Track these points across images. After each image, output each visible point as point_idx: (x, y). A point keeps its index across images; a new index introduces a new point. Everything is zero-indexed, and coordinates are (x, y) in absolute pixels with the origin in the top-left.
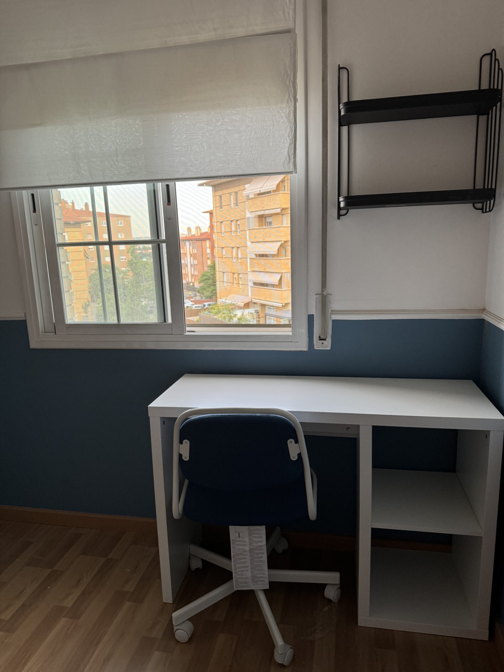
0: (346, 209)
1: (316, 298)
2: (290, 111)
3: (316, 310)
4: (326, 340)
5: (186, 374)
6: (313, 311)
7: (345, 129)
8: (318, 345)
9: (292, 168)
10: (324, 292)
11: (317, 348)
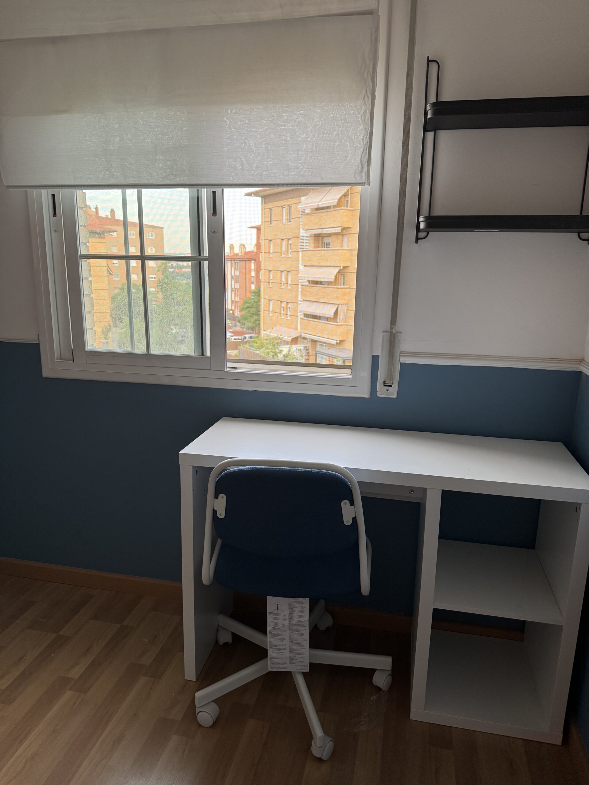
0: (426, 232)
1: (383, 336)
2: (366, 110)
3: (382, 350)
4: (392, 386)
5: (224, 417)
6: (378, 352)
7: (430, 135)
8: (382, 392)
9: (364, 179)
10: (393, 329)
11: (380, 395)
